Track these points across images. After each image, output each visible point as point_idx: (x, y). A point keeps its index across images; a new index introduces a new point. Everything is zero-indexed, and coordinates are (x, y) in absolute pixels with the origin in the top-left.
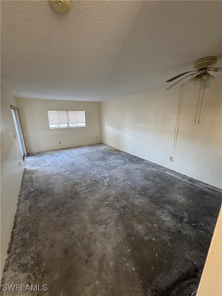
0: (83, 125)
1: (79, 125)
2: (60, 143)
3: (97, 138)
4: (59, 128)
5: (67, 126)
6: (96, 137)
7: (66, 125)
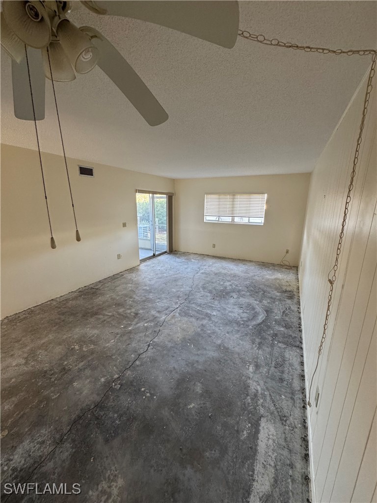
0: (260, 221)
1: (252, 220)
2: (214, 246)
3: (287, 252)
4: (217, 222)
5: (231, 221)
6: (285, 251)
7: (229, 219)
